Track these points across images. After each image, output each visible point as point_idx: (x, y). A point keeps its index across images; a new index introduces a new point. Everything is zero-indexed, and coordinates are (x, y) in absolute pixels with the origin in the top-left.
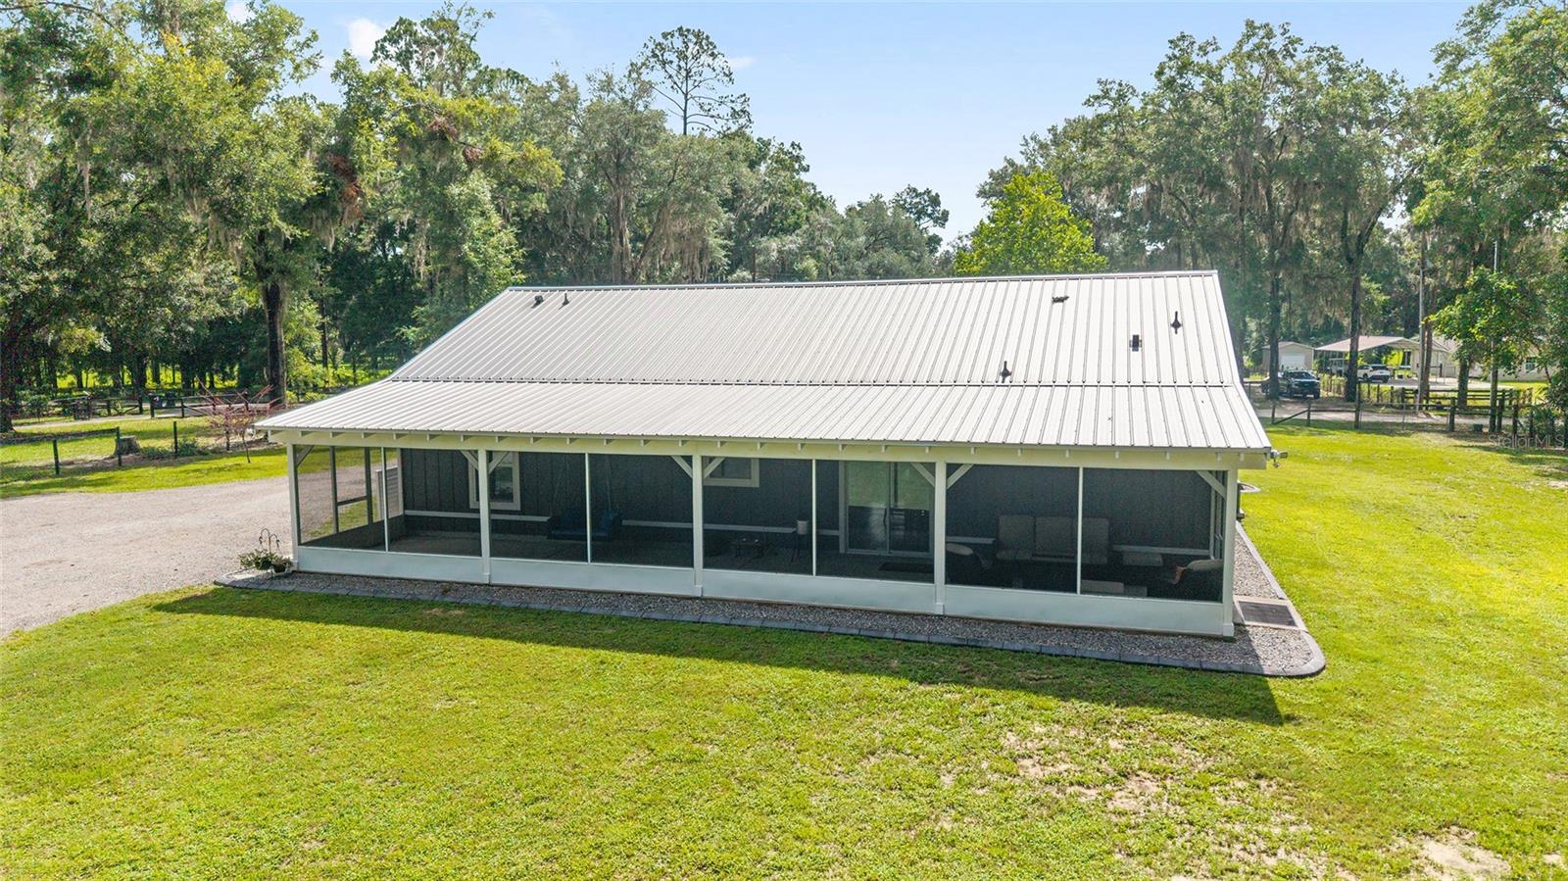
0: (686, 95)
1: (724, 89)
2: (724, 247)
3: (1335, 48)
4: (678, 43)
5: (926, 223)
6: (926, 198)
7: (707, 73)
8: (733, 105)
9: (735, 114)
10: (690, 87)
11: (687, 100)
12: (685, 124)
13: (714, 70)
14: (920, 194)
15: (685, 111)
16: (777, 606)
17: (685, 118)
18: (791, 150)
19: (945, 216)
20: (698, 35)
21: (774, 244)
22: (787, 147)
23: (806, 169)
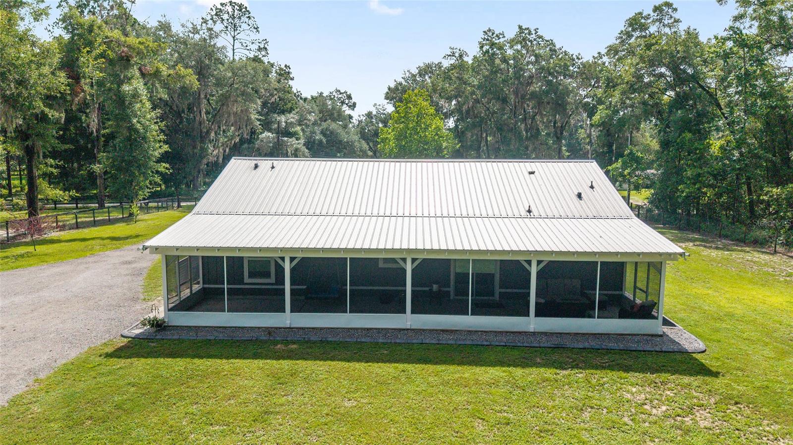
0: (234, 37)
1: (254, 36)
2: (259, 120)
3: (552, 41)
4: (230, 9)
5: (345, 108)
6: (345, 95)
7: (244, 26)
8: (260, 45)
9: (260, 49)
10: (236, 34)
11: (234, 40)
12: (234, 53)
13: (249, 25)
14: (342, 93)
15: (233, 46)
16: (452, 331)
17: (234, 50)
18: (285, 69)
19: (354, 105)
20: (241, 6)
21: (283, 118)
22: (283, 66)
23: (292, 79)
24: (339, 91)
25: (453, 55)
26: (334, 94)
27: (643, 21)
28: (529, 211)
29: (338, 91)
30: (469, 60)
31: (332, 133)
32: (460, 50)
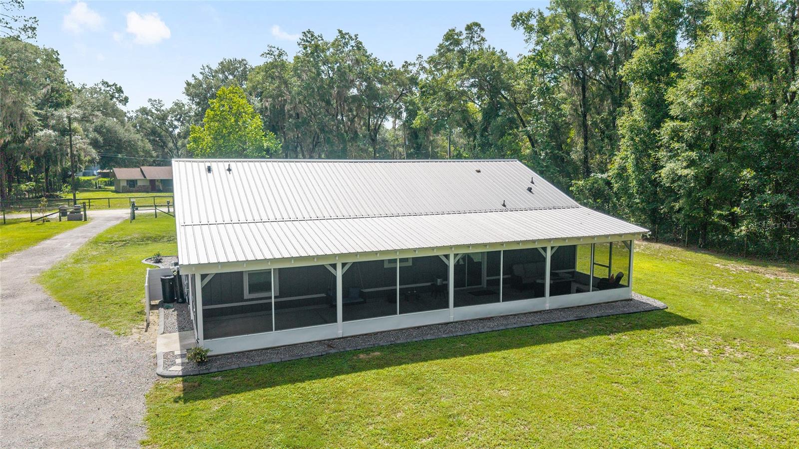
2: (38, 114)
5: (115, 102)
6: (114, 87)
8: (25, 23)
14: (110, 86)
18: (52, 54)
19: (127, 99)
24: (107, 83)
25: (270, 53)
26: (100, 85)
27: (456, 37)
28: (504, 205)
29: (105, 83)
30: (290, 59)
31: (109, 131)
32: (278, 49)
